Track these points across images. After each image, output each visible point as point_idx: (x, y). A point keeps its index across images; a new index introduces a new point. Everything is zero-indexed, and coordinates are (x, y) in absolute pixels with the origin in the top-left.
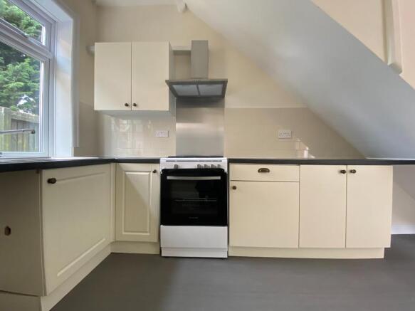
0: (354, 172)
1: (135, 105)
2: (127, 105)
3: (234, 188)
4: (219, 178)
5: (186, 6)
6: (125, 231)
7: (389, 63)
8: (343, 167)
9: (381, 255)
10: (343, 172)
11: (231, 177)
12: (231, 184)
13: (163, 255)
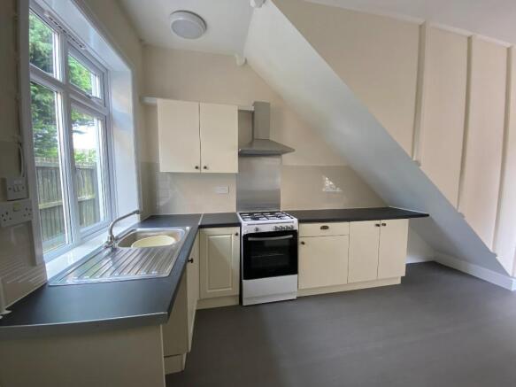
0: (384, 225)
1: (205, 168)
2: (197, 168)
3: (303, 243)
4: (291, 236)
5: (246, 61)
6: (209, 289)
7: (414, 159)
8: (378, 222)
9: (399, 282)
10: (378, 225)
11: (300, 234)
12: (300, 240)
13: (244, 304)
